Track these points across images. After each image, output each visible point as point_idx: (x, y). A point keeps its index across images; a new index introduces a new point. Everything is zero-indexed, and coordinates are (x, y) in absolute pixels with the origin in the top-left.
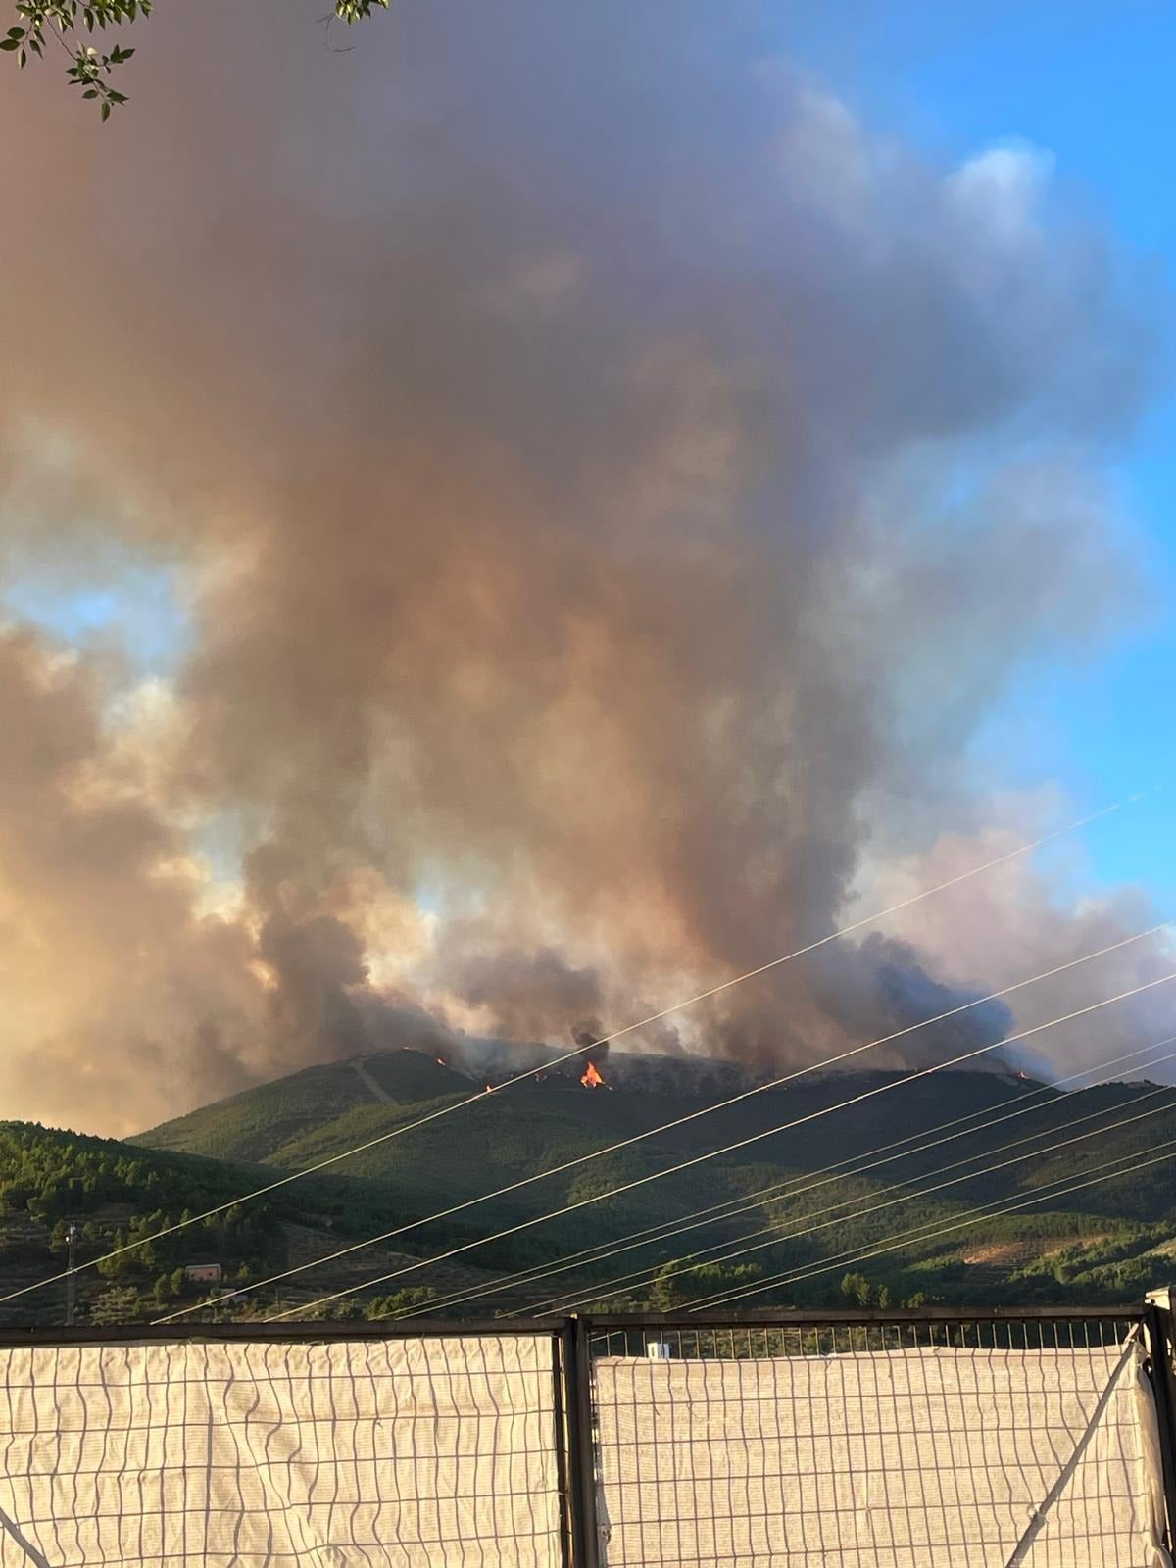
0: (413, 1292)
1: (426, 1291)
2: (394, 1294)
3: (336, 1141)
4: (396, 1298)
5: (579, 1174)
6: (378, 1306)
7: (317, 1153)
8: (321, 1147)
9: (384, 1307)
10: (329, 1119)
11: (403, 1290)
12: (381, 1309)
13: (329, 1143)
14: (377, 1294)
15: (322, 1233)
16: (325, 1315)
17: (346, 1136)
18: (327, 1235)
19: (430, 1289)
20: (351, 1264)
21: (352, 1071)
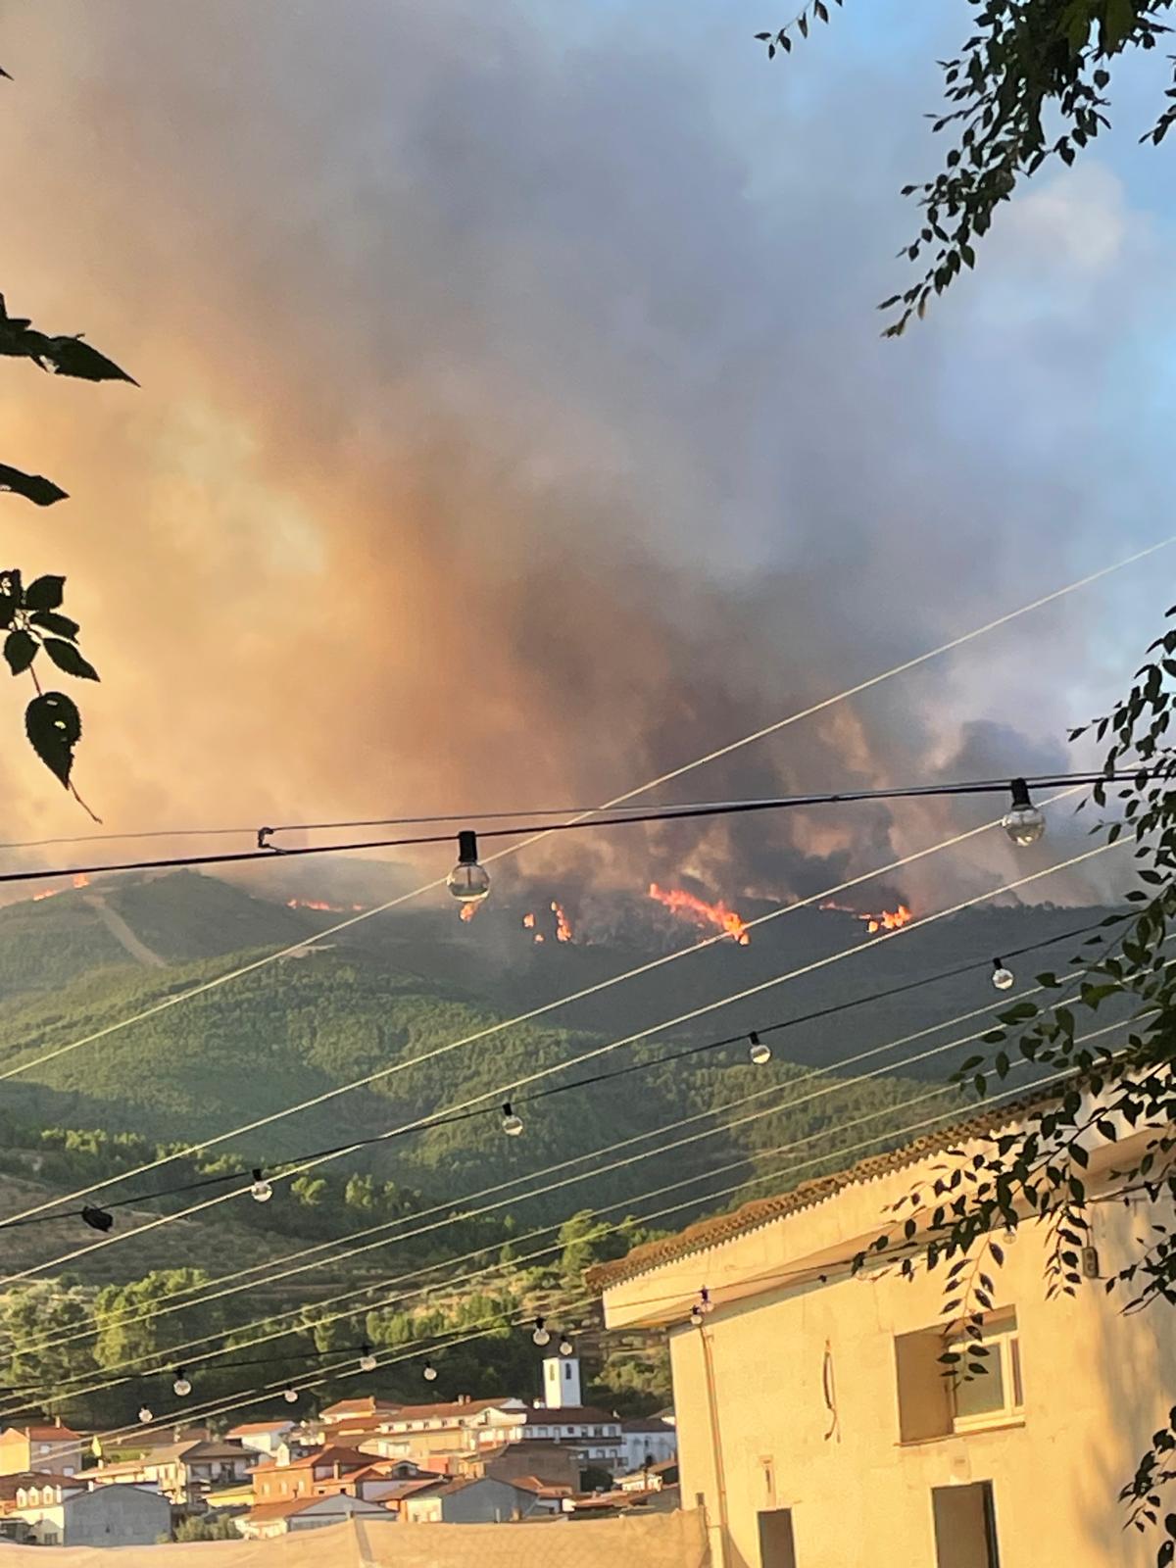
0: (167, 1278)
1: (190, 1276)
2: (139, 1280)
3: (59, 1024)
4: (140, 1287)
5: (467, 1079)
6: (112, 1298)
7: (27, 1046)
8: (34, 1034)
9: (120, 1301)
10: (48, 988)
11: (152, 1274)
12: (115, 1305)
13: (48, 1029)
14: (112, 1280)
15: (24, 1182)
16: (22, 1314)
17: (75, 1018)
18: (31, 1185)
19: (196, 1272)
20: (70, 1229)
21: (89, 910)
